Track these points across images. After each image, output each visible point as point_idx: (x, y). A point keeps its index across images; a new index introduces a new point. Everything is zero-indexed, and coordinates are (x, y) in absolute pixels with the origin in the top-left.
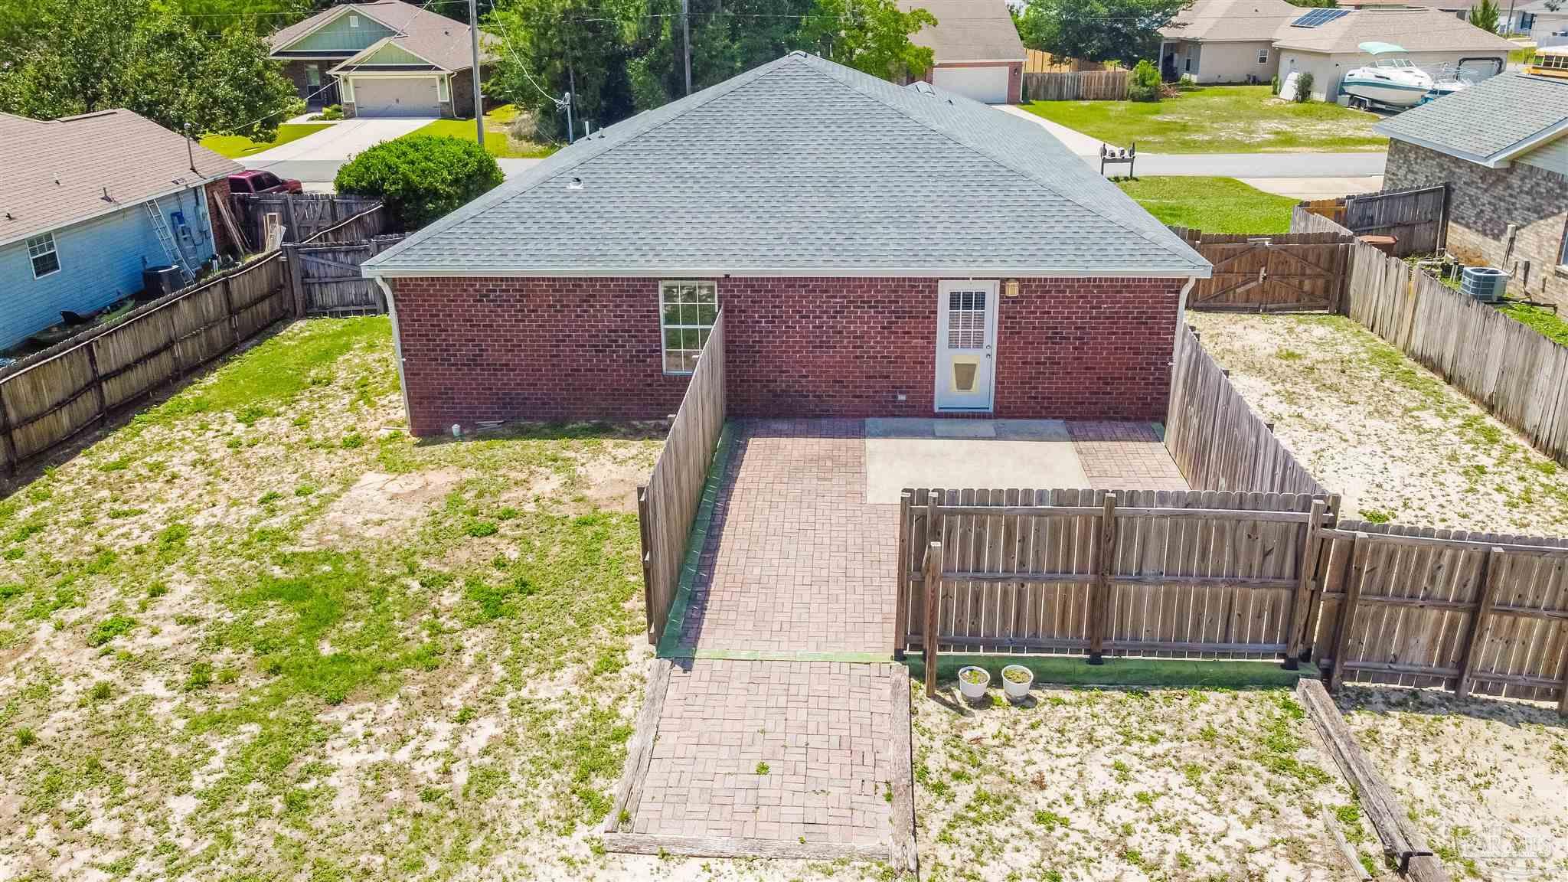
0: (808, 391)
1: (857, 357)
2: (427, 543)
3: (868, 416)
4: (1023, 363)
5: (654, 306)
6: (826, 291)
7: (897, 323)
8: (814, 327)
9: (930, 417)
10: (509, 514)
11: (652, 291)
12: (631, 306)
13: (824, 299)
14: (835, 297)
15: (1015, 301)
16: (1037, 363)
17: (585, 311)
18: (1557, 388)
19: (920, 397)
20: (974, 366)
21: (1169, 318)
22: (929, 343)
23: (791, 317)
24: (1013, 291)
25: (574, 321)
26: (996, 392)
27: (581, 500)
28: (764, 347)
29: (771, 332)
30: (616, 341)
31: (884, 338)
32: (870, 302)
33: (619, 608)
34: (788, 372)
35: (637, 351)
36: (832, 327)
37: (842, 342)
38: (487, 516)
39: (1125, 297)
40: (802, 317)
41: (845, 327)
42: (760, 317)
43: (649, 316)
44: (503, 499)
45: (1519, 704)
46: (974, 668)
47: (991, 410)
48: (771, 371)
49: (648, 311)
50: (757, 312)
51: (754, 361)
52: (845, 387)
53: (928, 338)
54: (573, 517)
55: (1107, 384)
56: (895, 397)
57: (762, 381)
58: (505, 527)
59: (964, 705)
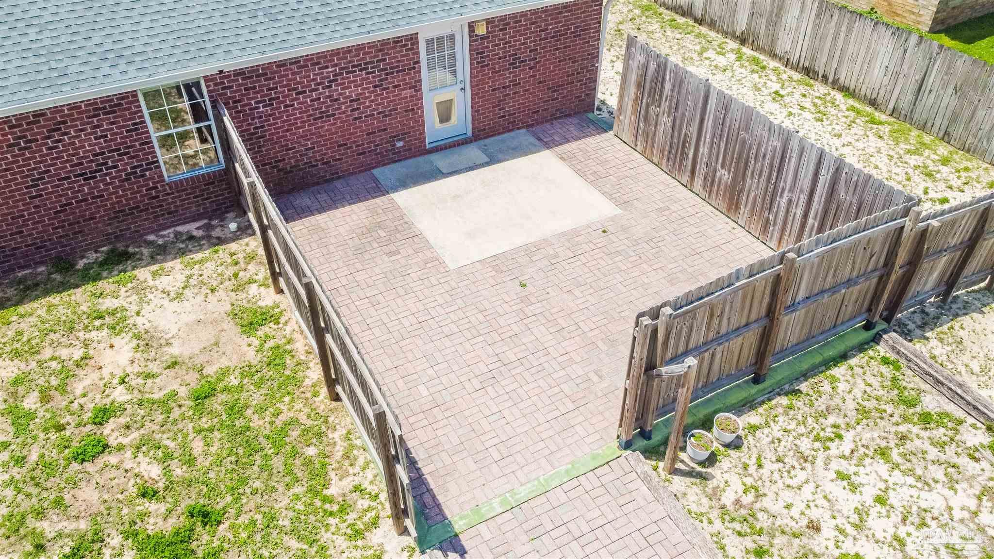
0: (317, 160)
1: (356, 119)
2: (29, 496)
3: (373, 168)
4: (493, 90)
5: (140, 117)
6: (318, 63)
7: (387, 79)
8: (311, 101)
9: (425, 154)
10: (103, 416)
11: (131, 102)
12: (112, 123)
13: (317, 71)
14: (327, 67)
15: (483, 38)
16: (503, 88)
17: (59, 141)
18: (804, 24)
19: (415, 140)
20: (451, 101)
21: (595, 28)
22: (416, 91)
23: (287, 96)
24: (481, 30)
25: (47, 155)
26: (473, 120)
27: (175, 363)
28: (266, 131)
29: (270, 115)
30: (106, 163)
31: (378, 95)
32: (361, 65)
33: (325, 500)
34: (294, 148)
35: (132, 168)
36: (329, 97)
37: (340, 108)
38: (79, 425)
39: (564, 17)
40: (298, 94)
41: (340, 94)
42: (256, 103)
43: (136, 129)
44: (79, 392)
45: (968, 292)
46: (693, 432)
47: (470, 134)
48: (279, 152)
49: (134, 124)
50: (252, 98)
51: (259, 147)
52: (349, 148)
53: (415, 87)
54: (183, 392)
55: (555, 91)
56: (394, 145)
57: (271, 163)
58: (110, 431)
59: (699, 469)
